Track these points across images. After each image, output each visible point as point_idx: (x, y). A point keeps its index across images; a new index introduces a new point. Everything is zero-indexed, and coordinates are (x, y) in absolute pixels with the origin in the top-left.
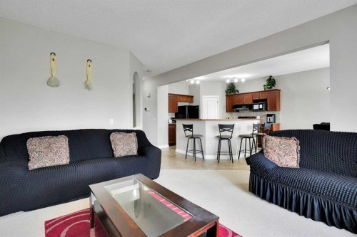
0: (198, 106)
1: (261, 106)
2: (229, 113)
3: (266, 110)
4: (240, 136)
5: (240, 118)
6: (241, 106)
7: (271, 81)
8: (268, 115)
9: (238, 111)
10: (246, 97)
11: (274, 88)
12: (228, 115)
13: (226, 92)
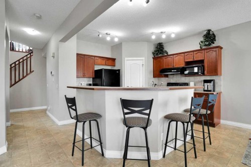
0: (119, 70)
1: (196, 70)
2: (156, 79)
3: (203, 74)
4: (167, 117)
5: (169, 84)
6: (170, 70)
7: (210, 37)
8: (206, 81)
9: (167, 76)
10: (177, 58)
11: (213, 45)
12: (156, 80)
13: (153, 53)
